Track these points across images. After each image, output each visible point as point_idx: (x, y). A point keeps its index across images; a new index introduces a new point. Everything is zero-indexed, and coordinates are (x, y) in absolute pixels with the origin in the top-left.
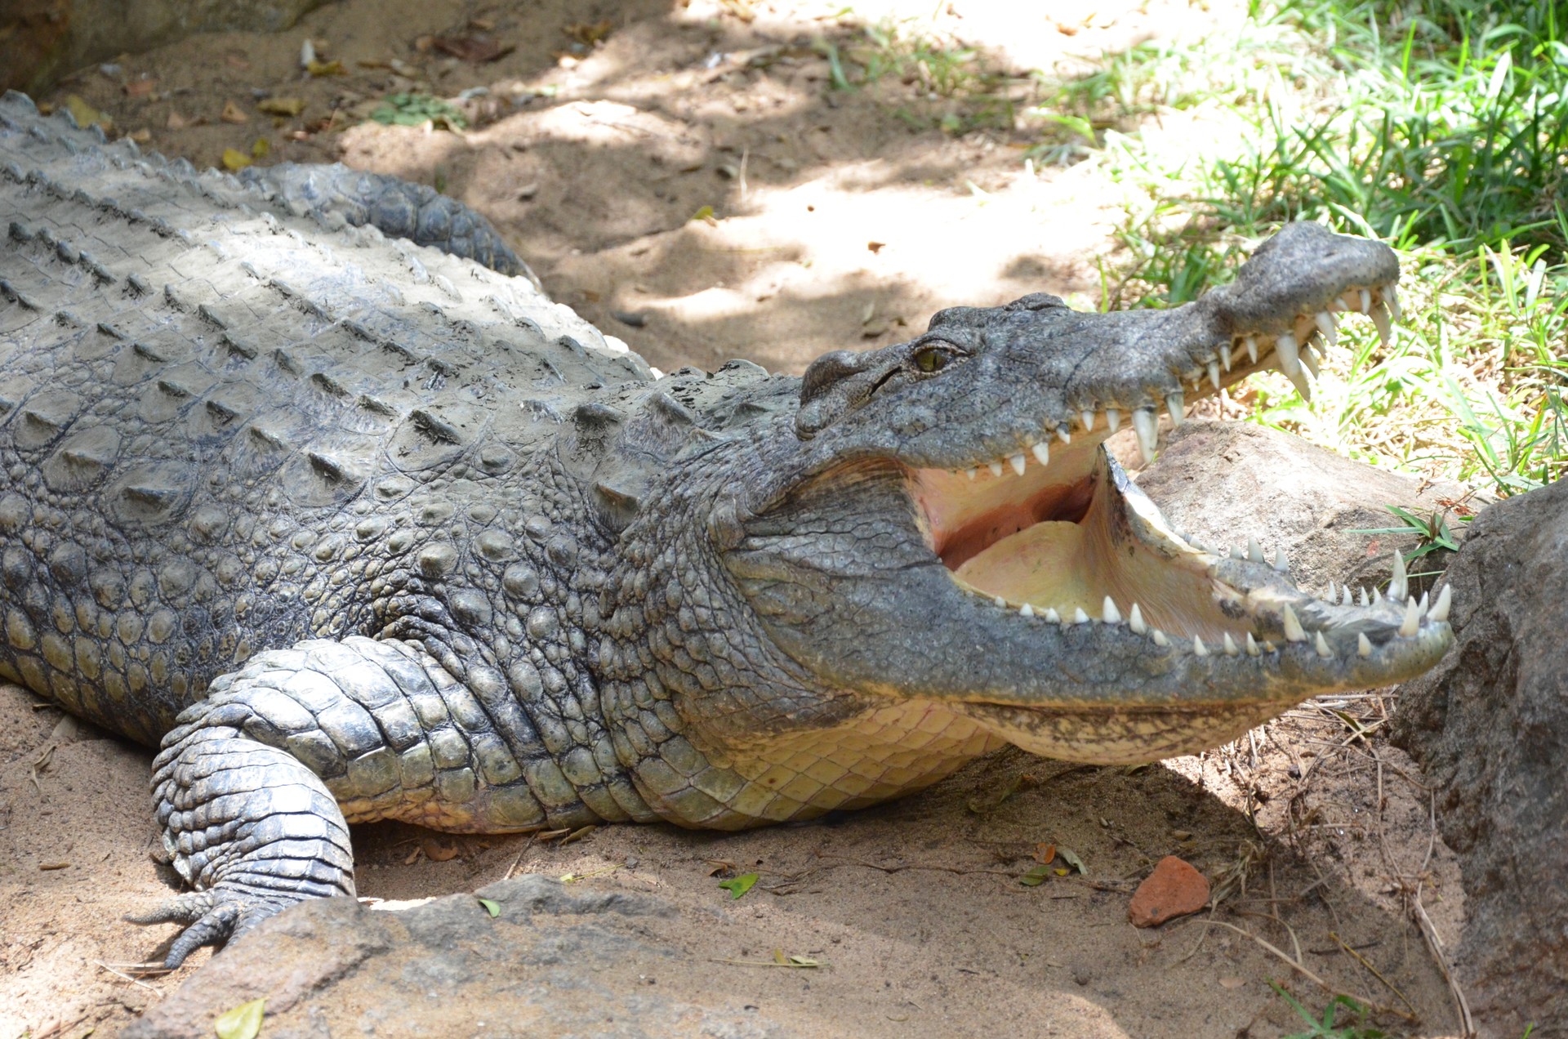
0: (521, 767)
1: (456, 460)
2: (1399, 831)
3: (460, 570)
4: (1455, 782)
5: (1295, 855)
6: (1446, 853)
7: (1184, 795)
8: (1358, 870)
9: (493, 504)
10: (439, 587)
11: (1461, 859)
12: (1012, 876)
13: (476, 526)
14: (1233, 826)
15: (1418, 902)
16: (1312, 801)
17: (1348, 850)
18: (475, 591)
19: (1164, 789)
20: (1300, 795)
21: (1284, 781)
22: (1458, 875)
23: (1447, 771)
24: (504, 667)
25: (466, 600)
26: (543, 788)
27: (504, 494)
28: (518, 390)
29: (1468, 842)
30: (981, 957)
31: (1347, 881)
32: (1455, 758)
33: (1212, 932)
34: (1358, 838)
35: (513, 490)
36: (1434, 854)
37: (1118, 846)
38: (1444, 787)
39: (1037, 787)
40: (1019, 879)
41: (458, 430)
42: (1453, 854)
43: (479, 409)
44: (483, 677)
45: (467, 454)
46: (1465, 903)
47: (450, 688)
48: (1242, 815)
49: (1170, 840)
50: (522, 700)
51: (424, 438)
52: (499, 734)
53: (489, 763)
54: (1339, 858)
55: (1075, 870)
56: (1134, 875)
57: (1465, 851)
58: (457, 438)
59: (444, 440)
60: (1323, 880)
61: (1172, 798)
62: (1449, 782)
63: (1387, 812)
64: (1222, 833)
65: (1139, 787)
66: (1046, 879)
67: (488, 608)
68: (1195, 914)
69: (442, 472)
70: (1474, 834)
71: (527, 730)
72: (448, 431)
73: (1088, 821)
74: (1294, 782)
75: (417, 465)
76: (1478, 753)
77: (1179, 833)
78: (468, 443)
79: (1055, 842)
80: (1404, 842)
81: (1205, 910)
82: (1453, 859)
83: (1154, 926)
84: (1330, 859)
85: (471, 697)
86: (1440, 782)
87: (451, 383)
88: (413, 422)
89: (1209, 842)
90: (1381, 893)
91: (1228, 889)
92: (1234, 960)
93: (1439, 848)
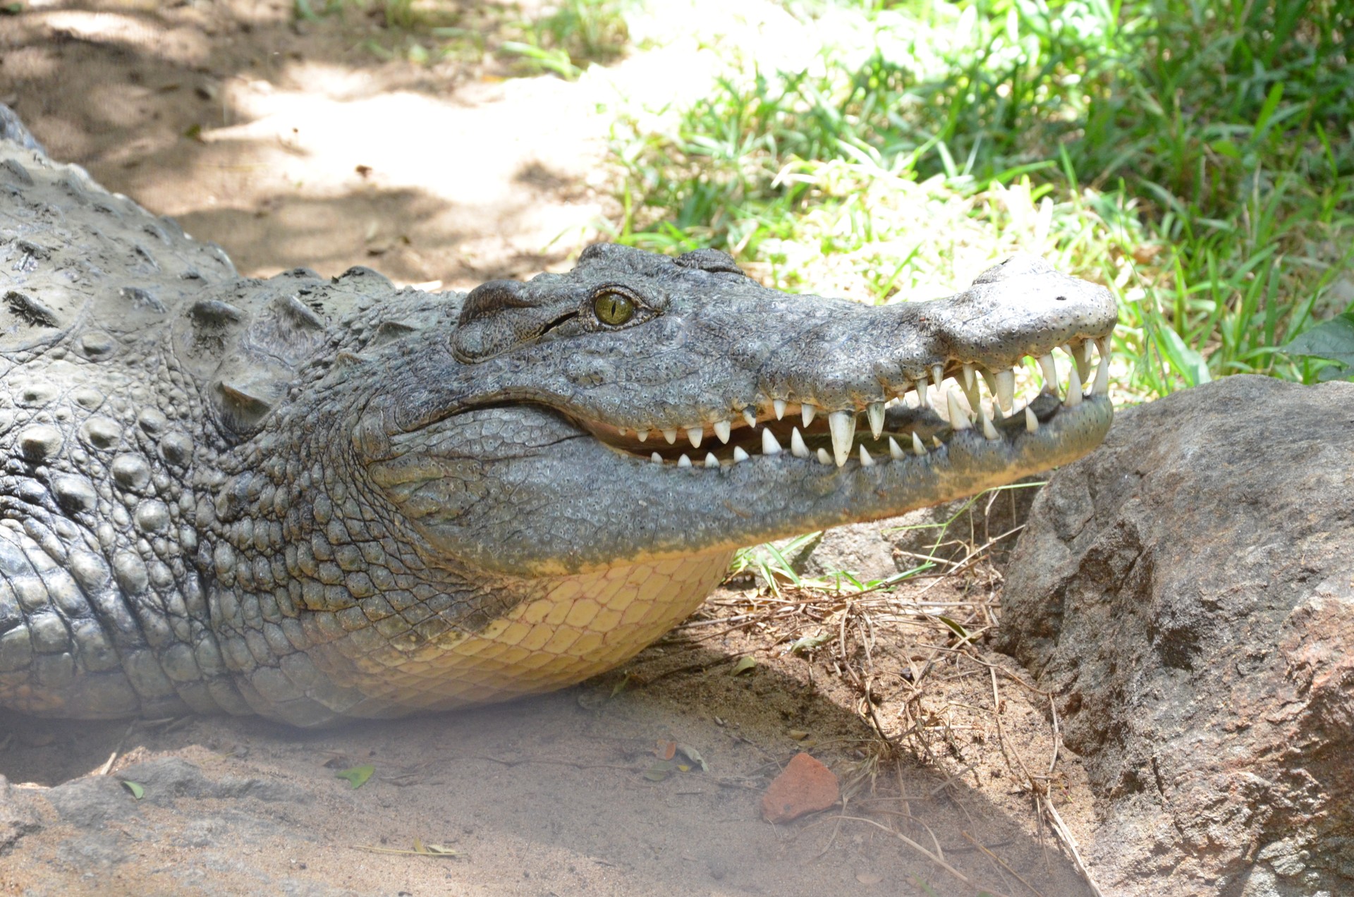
0: (120, 657)
1: (53, 344)
2: (1019, 734)
3: (65, 454)
4: (1076, 686)
5: (916, 757)
6: (1069, 756)
7: (795, 696)
8: (983, 771)
9: (99, 389)
10: (41, 470)
11: (1086, 762)
12: (635, 771)
13: (82, 411)
14: (850, 726)
15: (1049, 803)
16: (928, 703)
17: (969, 751)
18: (81, 477)
19: (774, 689)
20: (917, 698)
21: (895, 684)
22: (1085, 778)
23: (1066, 676)
24: (108, 557)
25: (72, 485)
26: (139, 678)
27: (109, 379)
28: (113, 276)
29: (1094, 745)
30: (615, 850)
31: (971, 783)
32: (1074, 664)
33: (844, 829)
34: (978, 740)
35: (116, 374)
36: (1058, 757)
37: (737, 743)
38: (1062, 692)
39: (645, 685)
40: (642, 774)
41: (55, 313)
42: (1077, 757)
43: (75, 294)
44: (87, 563)
45: (67, 339)
46: (1095, 805)
47: (51, 571)
48: (859, 718)
49: (786, 739)
50: (127, 588)
51: (20, 320)
52: (99, 620)
53: (89, 649)
54: (961, 760)
55: (697, 766)
56: (757, 772)
57: (1091, 754)
58: (55, 321)
59: (41, 323)
60: (950, 781)
61: (784, 699)
62: (1067, 688)
63: (1006, 715)
64: (840, 733)
65: (748, 687)
66: (670, 775)
67: (93, 494)
68: (826, 811)
69: (39, 354)
70: (1102, 737)
71: (129, 619)
72: (46, 313)
73: (702, 719)
74: (908, 685)
75: (13, 346)
76: (1101, 657)
77: (794, 732)
78: (66, 327)
79: (673, 739)
80: (1026, 744)
81: (835, 808)
82: (1078, 762)
83: (785, 822)
84: (951, 760)
85: (72, 581)
86: (1058, 687)
87: (42, 266)
88: (8, 304)
89: (827, 743)
90: (1010, 794)
91: (855, 789)
92: (869, 858)
93: (1062, 752)
